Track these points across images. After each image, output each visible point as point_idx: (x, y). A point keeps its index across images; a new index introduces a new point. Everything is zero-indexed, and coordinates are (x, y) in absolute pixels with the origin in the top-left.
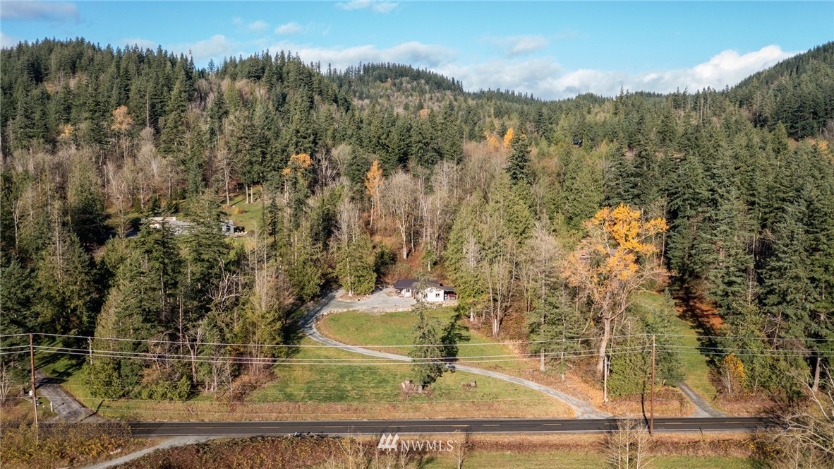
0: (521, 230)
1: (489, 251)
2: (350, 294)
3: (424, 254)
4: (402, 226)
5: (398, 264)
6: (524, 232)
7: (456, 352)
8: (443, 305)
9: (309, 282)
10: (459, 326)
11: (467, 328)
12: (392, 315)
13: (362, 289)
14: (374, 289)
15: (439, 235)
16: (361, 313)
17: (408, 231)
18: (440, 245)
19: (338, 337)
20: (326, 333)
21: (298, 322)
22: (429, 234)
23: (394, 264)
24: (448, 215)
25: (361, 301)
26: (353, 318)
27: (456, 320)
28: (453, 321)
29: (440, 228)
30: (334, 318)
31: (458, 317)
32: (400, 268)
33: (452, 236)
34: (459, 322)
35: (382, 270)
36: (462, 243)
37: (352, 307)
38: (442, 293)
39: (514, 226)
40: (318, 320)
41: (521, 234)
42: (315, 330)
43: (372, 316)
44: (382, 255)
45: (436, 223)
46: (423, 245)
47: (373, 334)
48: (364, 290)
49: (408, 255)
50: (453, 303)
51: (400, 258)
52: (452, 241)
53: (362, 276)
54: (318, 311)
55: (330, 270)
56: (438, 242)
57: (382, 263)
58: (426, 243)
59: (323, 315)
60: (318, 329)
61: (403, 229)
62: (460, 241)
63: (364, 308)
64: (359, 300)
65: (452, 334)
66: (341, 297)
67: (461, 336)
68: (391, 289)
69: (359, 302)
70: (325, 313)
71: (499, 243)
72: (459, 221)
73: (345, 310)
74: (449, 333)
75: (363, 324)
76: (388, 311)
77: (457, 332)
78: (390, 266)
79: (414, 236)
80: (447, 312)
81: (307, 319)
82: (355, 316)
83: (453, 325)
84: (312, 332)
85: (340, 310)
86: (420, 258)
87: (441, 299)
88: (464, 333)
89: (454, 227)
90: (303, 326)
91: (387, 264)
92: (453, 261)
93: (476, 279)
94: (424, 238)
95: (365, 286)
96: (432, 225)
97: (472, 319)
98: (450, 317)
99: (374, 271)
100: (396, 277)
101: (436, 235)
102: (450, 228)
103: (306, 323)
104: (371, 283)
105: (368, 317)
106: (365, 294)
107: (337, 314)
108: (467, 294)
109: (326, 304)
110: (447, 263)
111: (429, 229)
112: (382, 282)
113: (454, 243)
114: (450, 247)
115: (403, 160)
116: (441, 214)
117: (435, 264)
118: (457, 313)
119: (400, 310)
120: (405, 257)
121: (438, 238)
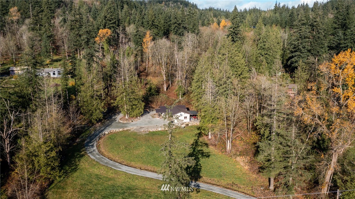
0: (239, 73)
1: (221, 87)
2: (127, 117)
3: (177, 88)
4: (163, 71)
5: (161, 95)
6: (241, 74)
7: (200, 169)
8: (190, 125)
9: (96, 110)
10: (201, 142)
11: (207, 145)
12: (153, 134)
13: (134, 113)
14: (143, 113)
15: (187, 76)
16: (132, 132)
17: (167, 74)
18: (187, 82)
19: (111, 155)
20: (103, 150)
21: (84, 140)
22: (180, 76)
23: (158, 95)
24: (192, 63)
25: (134, 122)
26: (125, 137)
27: (198, 137)
28: (196, 138)
29: (187, 72)
30: (112, 137)
31: (200, 135)
32: (162, 97)
33: (195, 77)
34: (201, 139)
35: (150, 99)
36: (202, 81)
37: (126, 127)
38: (188, 116)
39: (235, 70)
40: (100, 138)
41: (240, 76)
42: (95, 148)
43: (139, 135)
44: (150, 89)
45: (184, 69)
46: (176, 83)
47: (137, 152)
48: (136, 114)
49: (167, 89)
50: (196, 123)
51: (163, 91)
52: (195, 81)
53: (134, 105)
54: (102, 131)
55: (112, 101)
56: (186, 80)
57: (150, 94)
58: (178, 82)
59: (105, 134)
60: (98, 147)
61: (163, 73)
62: (201, 81)
63: (135, 127)
64: (132, 121)
65: (196, 151)
66: (120, 119)
67: (203, 153)
68: (154, 112)
69: (132, 123)
70: (107, 133)
71: (227, 82)
72: (200, 67)
73: (121, 130)
74: (194, 151)
75: (131, 142)
76: (151, 130)
77: (199, 148)
78: (155, 96)
79: (171, 77)
80: (192, 130)
81: (92, 138)
82: (127, 135)
83: (197, 142)
84: (92, 150)
85: (117, 130)
86: (175, 91)
87: (188, 120)
88: (205, 149)
89: (196, 71)
90: (87, 145)
91: (153, 95)
92: (196, 94)
93: (213, 109)
94: (177, 79)
95: (137, 111)
96: (182, 71)
97: (210, 137)
98: (194, 134)
99: (143, 101)
100: (159, 103)
101: (185, 76)
102: (194, 71)
103: (90, 142)
104: (140, 109)
105: (136, 136)
106: (137, 117)
107: (114, 133)
108: (207, 119)
109: (108, 125)
110: (192, 95)
111: (180, 73)
112: (150, 107)
113: (197, 82)
114: (194, 84)
115: (166, 34)
116: (187, 63)
117: (184, 94)
118: (199, 131)
119: (160, 129)
120: (165, 90)
121: (186, 78)
